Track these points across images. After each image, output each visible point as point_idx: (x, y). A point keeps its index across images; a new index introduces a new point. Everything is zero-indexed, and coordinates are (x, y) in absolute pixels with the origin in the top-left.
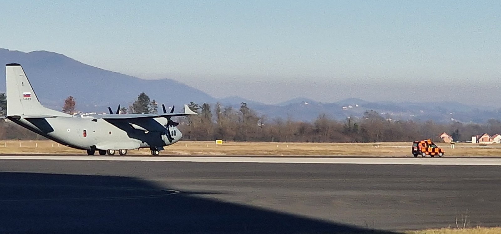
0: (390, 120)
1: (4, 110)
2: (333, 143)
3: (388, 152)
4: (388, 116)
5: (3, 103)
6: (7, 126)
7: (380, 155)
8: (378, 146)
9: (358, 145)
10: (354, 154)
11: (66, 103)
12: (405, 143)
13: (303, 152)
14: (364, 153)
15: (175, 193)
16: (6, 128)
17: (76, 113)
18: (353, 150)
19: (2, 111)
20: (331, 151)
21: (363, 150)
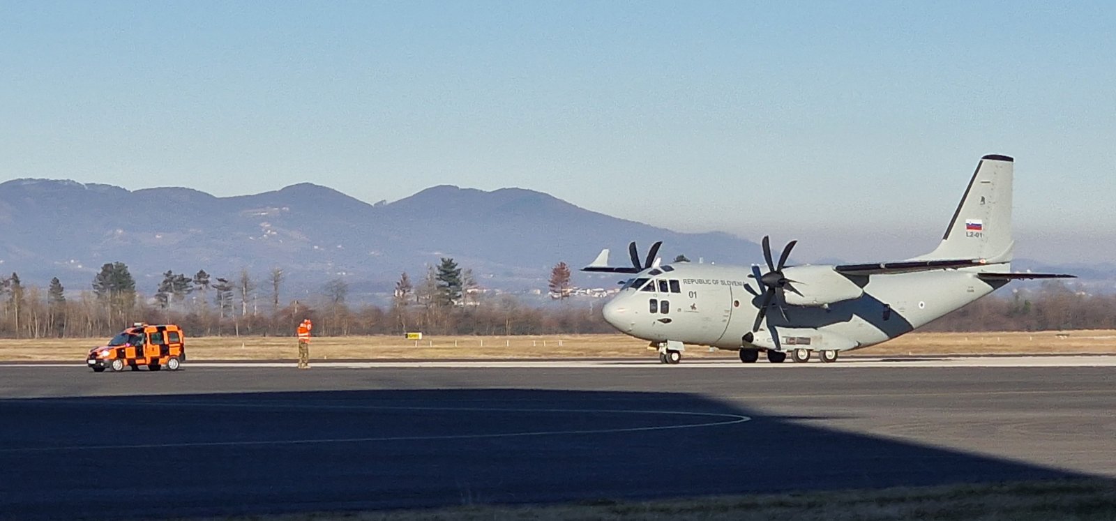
0: (1083, 293)
1: (451, 287)
2: (990, 333)
3: (1082, 347)
4: (1079, 288)
5: (450, 275)
6: (456, 311)
7: (1068, 351)
8: (1066, 337)
9: (1032, 336)
10: (1027, 350)
11: (555, 273)
12: (1108, 331)
13: (944, 349)
14: (1042, 348)
15: (742, 421)
16: (456, 316)
17: (571, 290)
18: (1024, 344)
19: (449, 289)
20: (988, 346)
21: (1042, 344)
